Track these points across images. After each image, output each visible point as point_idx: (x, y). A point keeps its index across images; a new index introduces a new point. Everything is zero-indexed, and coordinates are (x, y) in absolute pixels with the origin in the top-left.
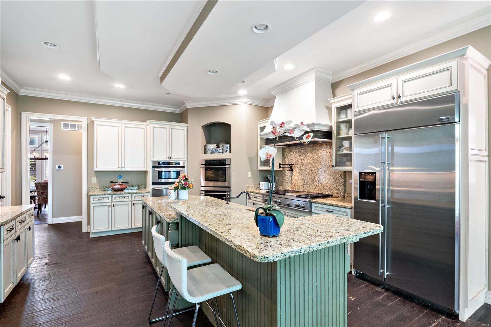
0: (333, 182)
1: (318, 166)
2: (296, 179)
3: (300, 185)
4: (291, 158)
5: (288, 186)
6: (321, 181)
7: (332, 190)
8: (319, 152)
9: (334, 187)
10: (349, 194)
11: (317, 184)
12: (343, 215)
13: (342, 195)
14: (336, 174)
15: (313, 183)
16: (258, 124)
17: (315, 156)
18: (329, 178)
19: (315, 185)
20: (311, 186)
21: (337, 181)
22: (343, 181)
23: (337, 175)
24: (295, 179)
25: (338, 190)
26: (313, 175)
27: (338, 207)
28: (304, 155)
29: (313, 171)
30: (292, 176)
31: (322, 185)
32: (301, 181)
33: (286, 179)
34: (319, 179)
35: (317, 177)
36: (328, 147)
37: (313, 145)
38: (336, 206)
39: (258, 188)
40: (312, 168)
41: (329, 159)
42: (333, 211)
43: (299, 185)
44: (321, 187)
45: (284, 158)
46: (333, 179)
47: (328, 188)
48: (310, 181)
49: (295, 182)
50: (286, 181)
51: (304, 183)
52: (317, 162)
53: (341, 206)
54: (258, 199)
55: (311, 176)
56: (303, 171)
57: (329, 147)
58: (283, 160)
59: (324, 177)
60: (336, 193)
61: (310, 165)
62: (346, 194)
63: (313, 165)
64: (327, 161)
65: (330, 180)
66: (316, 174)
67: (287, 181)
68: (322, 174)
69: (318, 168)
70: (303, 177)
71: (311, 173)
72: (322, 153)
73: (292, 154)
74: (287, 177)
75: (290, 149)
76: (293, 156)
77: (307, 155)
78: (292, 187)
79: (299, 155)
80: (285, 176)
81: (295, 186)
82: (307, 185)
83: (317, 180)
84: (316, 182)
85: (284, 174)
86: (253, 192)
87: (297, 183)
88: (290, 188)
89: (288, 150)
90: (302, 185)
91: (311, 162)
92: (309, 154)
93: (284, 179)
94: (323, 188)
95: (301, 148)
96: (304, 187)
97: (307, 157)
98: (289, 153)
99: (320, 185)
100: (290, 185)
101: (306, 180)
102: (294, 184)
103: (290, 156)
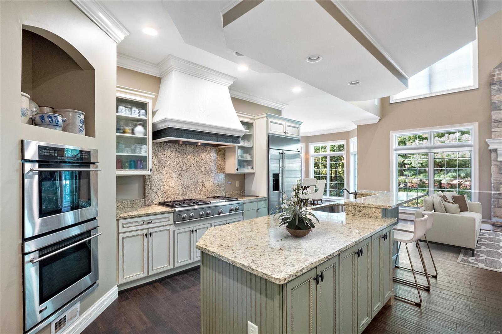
0: (216, 184)
1: (202, 169)
3: (179, 193)
5: (156, 197)
6: (205, 185)
7: (215, 192)
8: (202, 155)
9: (217, 188)
11: (200, 188)
13: (224, 194)
15: (196, 188)
17: (198, 159)
18: (213, 181)
19: (198, 190)
20: (193, 192)
21: (219, 183)
22: (224, 183)
23: (220, 178)
24: (171, 185)
26: (196, 179)
28: (184, 156)
29: (196, 175)
31: (206, 188)
32: (180, 187)
33: (152, 188)
35: (200, 181)
40: (195, 171)
41: (213, 163)
44: (205, 191)
47: (212, 191)
48: (192, 187)
49: (170, 191)
50: (153, 190)
51: (184, 190)
52: (200, 165)
55: (194, 180)
59: (208, 181)
60: (219, 194)
63: (196, 168)
64: (211, 164)
67: (155, 191)
68: (206, 177)
69: (202, 172)
70: (182, 183)
71: (193, 177)
72: (206, 156)
73: (165, 154)
74: (155, 185)
75: (161, 146)
76: (166, 155)
77: (188, 157)
78: (164, 197)
79: (176, 155)
80: (151, 184)
81: (170, 195)
82: (189, 191)
83: (201, 185)
84: (199, 186)
85: (148, 181)
86: (144, 214)
87: (174, 191)
88: (161, 199)
89: (157, 147)
90: (181, 192)
91: (193, 165)
92: (191, 156)
93: (150, 187)
94: (207, 192)
95: (179, 148)
96: (185, 194)
97: (188, 159)
98: (158, 151)
99: (204, 189)
100: (161, 196)
101: (187, 185)
102: (168, 193)
103: (161, 155)
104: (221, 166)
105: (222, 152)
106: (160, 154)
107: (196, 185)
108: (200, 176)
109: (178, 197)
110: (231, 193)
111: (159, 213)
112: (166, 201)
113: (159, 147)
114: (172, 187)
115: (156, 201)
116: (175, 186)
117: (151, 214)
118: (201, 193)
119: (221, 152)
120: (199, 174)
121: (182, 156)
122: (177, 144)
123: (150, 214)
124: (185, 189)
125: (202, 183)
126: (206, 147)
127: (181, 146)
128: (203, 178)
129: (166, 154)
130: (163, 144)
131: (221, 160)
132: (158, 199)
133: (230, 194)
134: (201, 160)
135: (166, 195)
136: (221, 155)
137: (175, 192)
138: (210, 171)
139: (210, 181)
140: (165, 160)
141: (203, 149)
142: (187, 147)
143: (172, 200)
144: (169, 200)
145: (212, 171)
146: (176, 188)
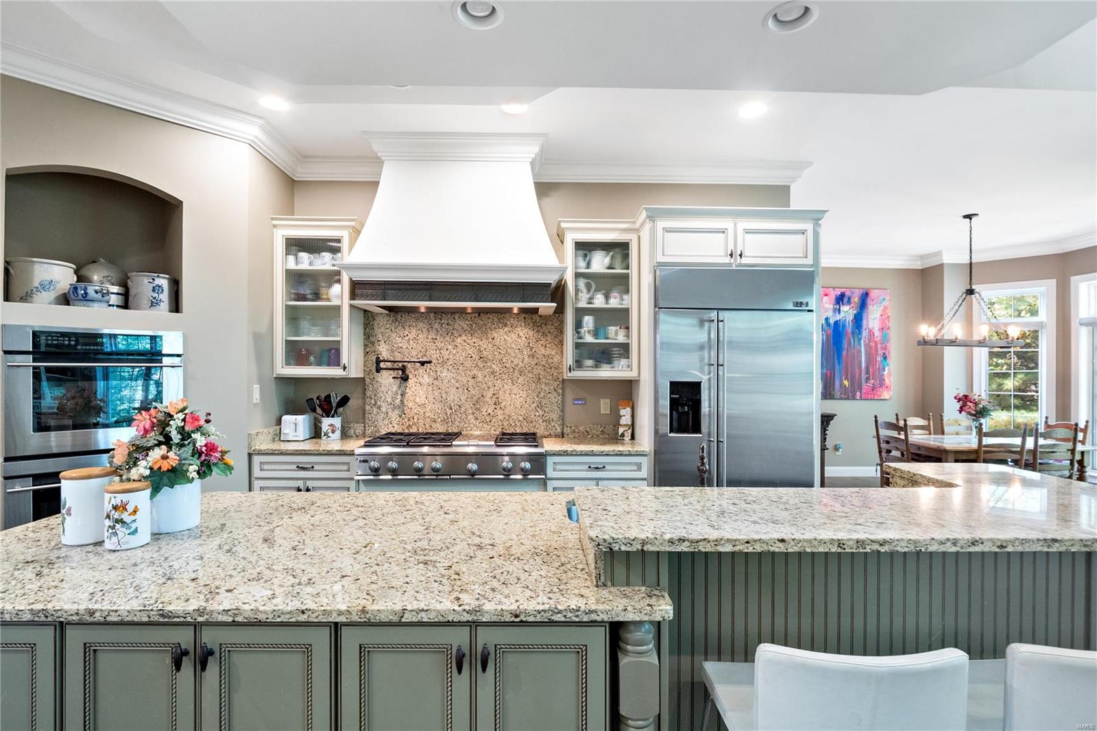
0: (535, 404)
1: (493, 366)
2: (421, 399)
3: (436, 417)
4: (400, 345)
5: (386, 422)
6: (504, 404)
7: (531, 422)
8: (495, 335)
9: (537, 414)
10: (573, 428)
11: (489, 411)
12: (631, 471)
13: (559, 430)
14: (543, 386)
15: (478, 409)
16: (275, 226)
17: (484, 344)
18: (525, 396)
19: (484, 413)
20: (471, 417)
21: (544, 401)
22: (560, 402)
23: (546, 388)
24: (417, 400)
25: (548, 421)
26: (477, 389)
27: (621, 455)
28: (448, 338)
29: (479, 380)
30: (403, 395)
31: (506, 411)
32: (438, 406)
33: (379, 403)
34: (498, 398)
35: (490, 394)
36: (523, 324)
37: (479, 315)
38: (617, 455)
39: (278, 436)
40: (475, 371)
41: (525, 353)
42: (604, 467)
43: (429, 417)
44: (501, 417)
45: (373, 343)
46: (536, 397)
47: (521, 418)
48: (468, 406)
49: (415, 411)
50: (379, 408)
51: (449, 412)
52: (490, 357)
53: (627, 453)
54: (317, 470)
55: (472, 392)
56: (446, 381)
57: (525, 326)
58: (367, 350)
59: (510, 394)
60: (542, 428)
61: (468, 363)
62: (568, 429)
63: (479, 364)
64: (520, 356)
65: (528, 399)
66: (488, 387)
67: (384, 409)
68: (505, 386)
69: (493, 373)
70: (444, 396)
71: (470, 384)
72: (505, 337)
73: (405, 335)
74: (383, 397)
75: (396, 320)
76: (407, 338)
77: (459, 339)
78: (403, 424)
79: (430, 337)
80: (375, 395)
81: (416, 420)
82: (460, 415)
83: (491, 402)
84: (486, 407)
85: (371, 389)
86: (297, 451)
87: (424, 412)
88: (396, 426)
89: (388, 323)
90: (440, 415)
91: (471, 357)
92: (465, 338)
93: (373, 402)
94: (508, 420)
95: (437, 321)
96: (450, 420)
97: (457, 345)
98: (391, 330)
99: (499, 412)
100: (397, 420)
101: (456, 402)
102: (412, 416)
103: (397, 338)
104: (550, 361)
105: (552, 325)
106: (394, 335)
107: (477, 403)
108: (490, 384)
109: (434, 425)
110: (581, 428)
111: (325, 452)
112: (406, 431)
113: (393, 321)
114: (420, 404)
115: (386, 429)
116: (427, 402)
117: (309, 452)
118: (490, 422)
119: (549, 327)
120: (486, 379)
121: (445, 337)
122: (432, 314)
123: (307, 452)
124: (451, 409)
125: (494, 399)
126: (507, 316)
127: (440, 317)
128: (496, 388)
129: (407, 335)
130: (402, 316)
131: (548, 345)
132: (390, 426)
133: (577, 431)
134: (490, 346)
135: (406, 420)
136: (549, 332)
137: (427, 415)
138: (516, 371)
139: (518, 396)
140: (405, 347)
141: (496, 320)
142: (456, 317)
143: (421, 431)
144: (414, 430)
145: (521, 373)
146: (430, 407)
